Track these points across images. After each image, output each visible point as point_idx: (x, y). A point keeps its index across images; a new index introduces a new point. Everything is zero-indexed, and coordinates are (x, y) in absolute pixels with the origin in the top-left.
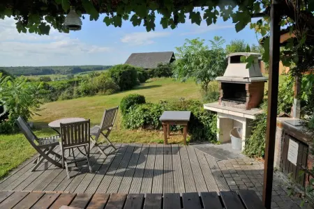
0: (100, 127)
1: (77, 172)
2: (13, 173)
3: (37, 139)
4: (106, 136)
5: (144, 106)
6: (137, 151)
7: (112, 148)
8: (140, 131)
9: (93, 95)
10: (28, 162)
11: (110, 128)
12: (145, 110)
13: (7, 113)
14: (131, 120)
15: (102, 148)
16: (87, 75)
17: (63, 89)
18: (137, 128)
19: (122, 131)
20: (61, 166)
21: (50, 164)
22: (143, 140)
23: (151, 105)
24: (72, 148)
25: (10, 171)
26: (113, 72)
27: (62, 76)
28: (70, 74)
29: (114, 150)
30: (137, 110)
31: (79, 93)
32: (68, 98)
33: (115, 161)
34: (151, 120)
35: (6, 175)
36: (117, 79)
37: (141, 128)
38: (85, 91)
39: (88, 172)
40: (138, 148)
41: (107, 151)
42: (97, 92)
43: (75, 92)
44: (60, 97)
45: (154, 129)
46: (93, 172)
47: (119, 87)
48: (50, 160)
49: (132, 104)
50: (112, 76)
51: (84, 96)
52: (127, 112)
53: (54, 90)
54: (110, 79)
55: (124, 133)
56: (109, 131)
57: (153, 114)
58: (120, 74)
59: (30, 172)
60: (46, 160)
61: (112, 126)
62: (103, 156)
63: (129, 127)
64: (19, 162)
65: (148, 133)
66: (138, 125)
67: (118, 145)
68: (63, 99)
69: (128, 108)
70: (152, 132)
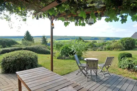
0: (104, 64)
1: (90, 80)
2: (71, 73)
3: (80, 64)
4: (107, 69)
5: (130, 59)
6: (120, 80)
7: (108, 74)
8: (125, 70)
9: (111, 50)
10: (77, 71)
11: (109, 66)
12: (130, 61)
13: (75, 53)
14: (122, 64)
15: (104, 73)
16: (111, 41)
17: (100, 46)
18: (124, 69)
19: (117, 69)
20: (86, 76)
21: (83, 74)
22: (125, 75)
23: (135, 59)
24: (88, 70)
25: (70, 72)
26: (122, 41)
27: (101, 41)
28: (105, 41)
29: (109, 75)
30: (126, 60)
31: (105, 49)
32: (101, 50)
33: (108, 80)
34: (132, 66)
35: (69, 73)
36: (124, 44)
37: (126, 69)
38: (108, 48)
39: (95, 81)
40: (121, 78)
41: (106, 75)
42: (113, 49)
43: (104, 48)
44: (97, 50)
45: (134, 71)
46: (96, 82)
47: (124, 48)
48: (83, 72)
49: (124, 57)
50: (122, 43)
51: (107, 50)
52: (121, 60)
53: (95, 46)
54: (121, 44)
55: (118, 69)
56: (109, 67)
57: (134, 63)
58: (126, 42)
59: (75, 75)
60: (81, 72)
61: (110, 65)
62: (103, 77)
63: (120, 67)
64: (74, 70)
65: (130, 73)
66: (125, 67)
67: (112, 74)
68: (98, 51)
69: (121, 58)
70: (133, 73)
